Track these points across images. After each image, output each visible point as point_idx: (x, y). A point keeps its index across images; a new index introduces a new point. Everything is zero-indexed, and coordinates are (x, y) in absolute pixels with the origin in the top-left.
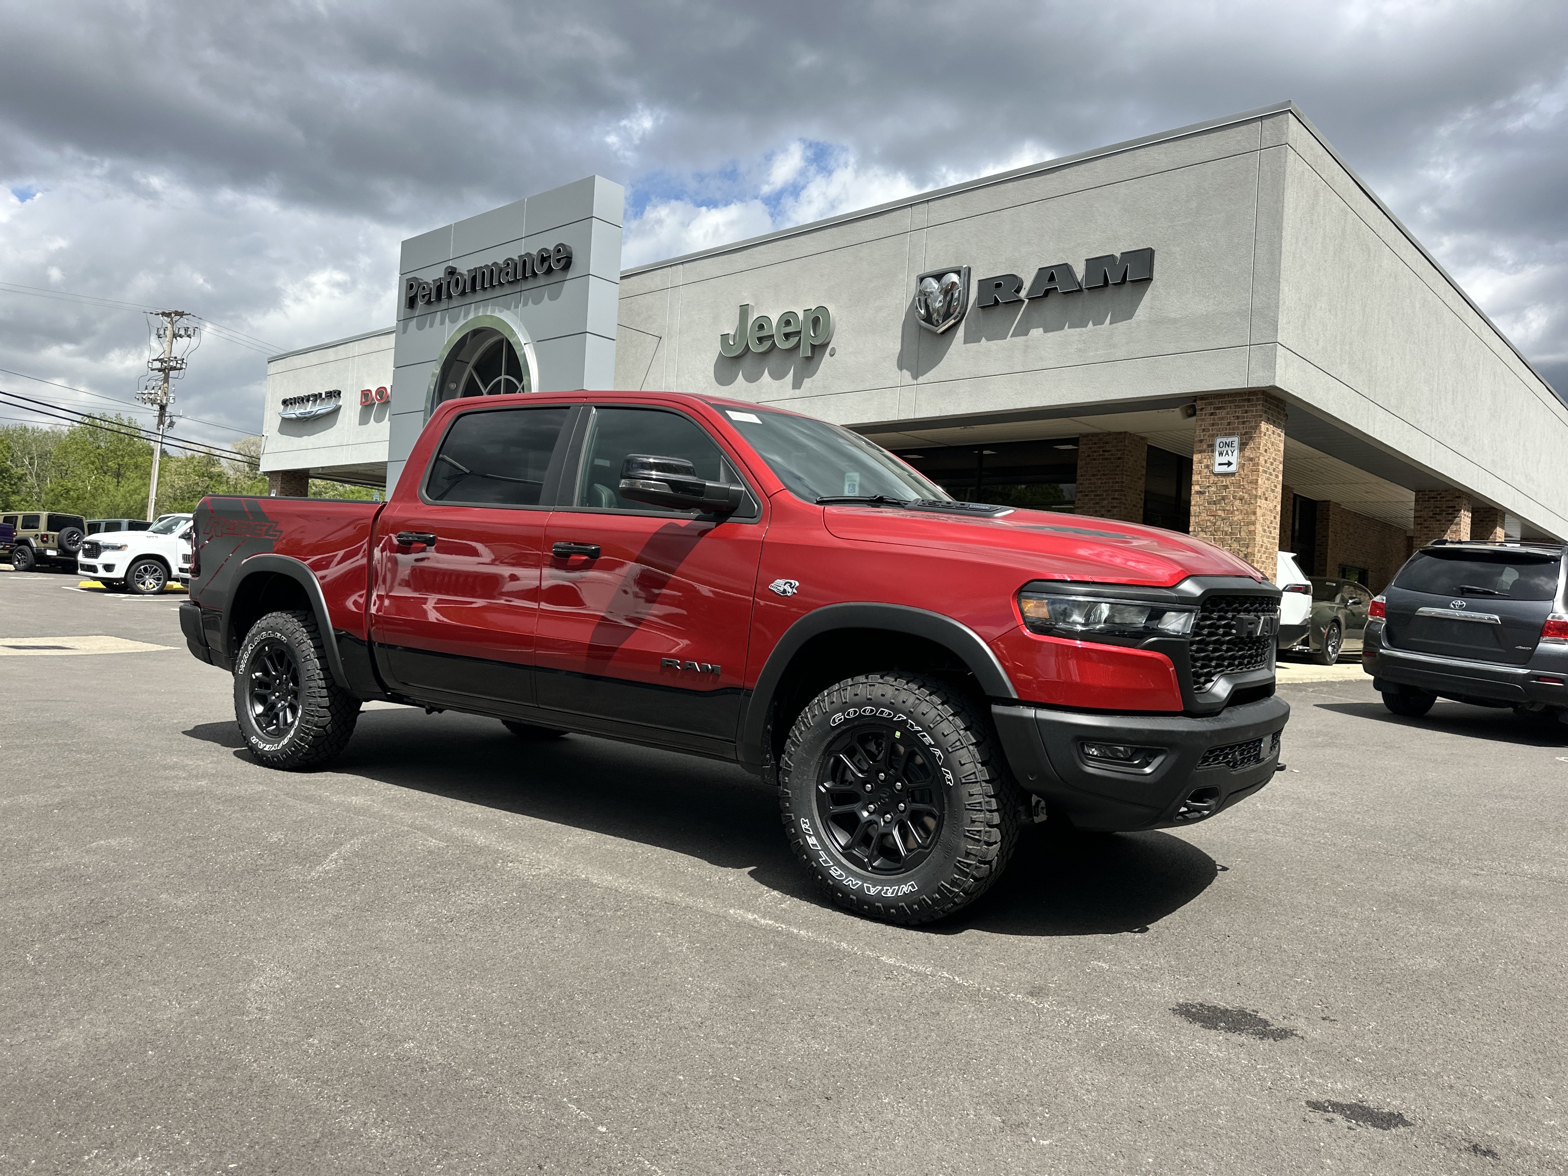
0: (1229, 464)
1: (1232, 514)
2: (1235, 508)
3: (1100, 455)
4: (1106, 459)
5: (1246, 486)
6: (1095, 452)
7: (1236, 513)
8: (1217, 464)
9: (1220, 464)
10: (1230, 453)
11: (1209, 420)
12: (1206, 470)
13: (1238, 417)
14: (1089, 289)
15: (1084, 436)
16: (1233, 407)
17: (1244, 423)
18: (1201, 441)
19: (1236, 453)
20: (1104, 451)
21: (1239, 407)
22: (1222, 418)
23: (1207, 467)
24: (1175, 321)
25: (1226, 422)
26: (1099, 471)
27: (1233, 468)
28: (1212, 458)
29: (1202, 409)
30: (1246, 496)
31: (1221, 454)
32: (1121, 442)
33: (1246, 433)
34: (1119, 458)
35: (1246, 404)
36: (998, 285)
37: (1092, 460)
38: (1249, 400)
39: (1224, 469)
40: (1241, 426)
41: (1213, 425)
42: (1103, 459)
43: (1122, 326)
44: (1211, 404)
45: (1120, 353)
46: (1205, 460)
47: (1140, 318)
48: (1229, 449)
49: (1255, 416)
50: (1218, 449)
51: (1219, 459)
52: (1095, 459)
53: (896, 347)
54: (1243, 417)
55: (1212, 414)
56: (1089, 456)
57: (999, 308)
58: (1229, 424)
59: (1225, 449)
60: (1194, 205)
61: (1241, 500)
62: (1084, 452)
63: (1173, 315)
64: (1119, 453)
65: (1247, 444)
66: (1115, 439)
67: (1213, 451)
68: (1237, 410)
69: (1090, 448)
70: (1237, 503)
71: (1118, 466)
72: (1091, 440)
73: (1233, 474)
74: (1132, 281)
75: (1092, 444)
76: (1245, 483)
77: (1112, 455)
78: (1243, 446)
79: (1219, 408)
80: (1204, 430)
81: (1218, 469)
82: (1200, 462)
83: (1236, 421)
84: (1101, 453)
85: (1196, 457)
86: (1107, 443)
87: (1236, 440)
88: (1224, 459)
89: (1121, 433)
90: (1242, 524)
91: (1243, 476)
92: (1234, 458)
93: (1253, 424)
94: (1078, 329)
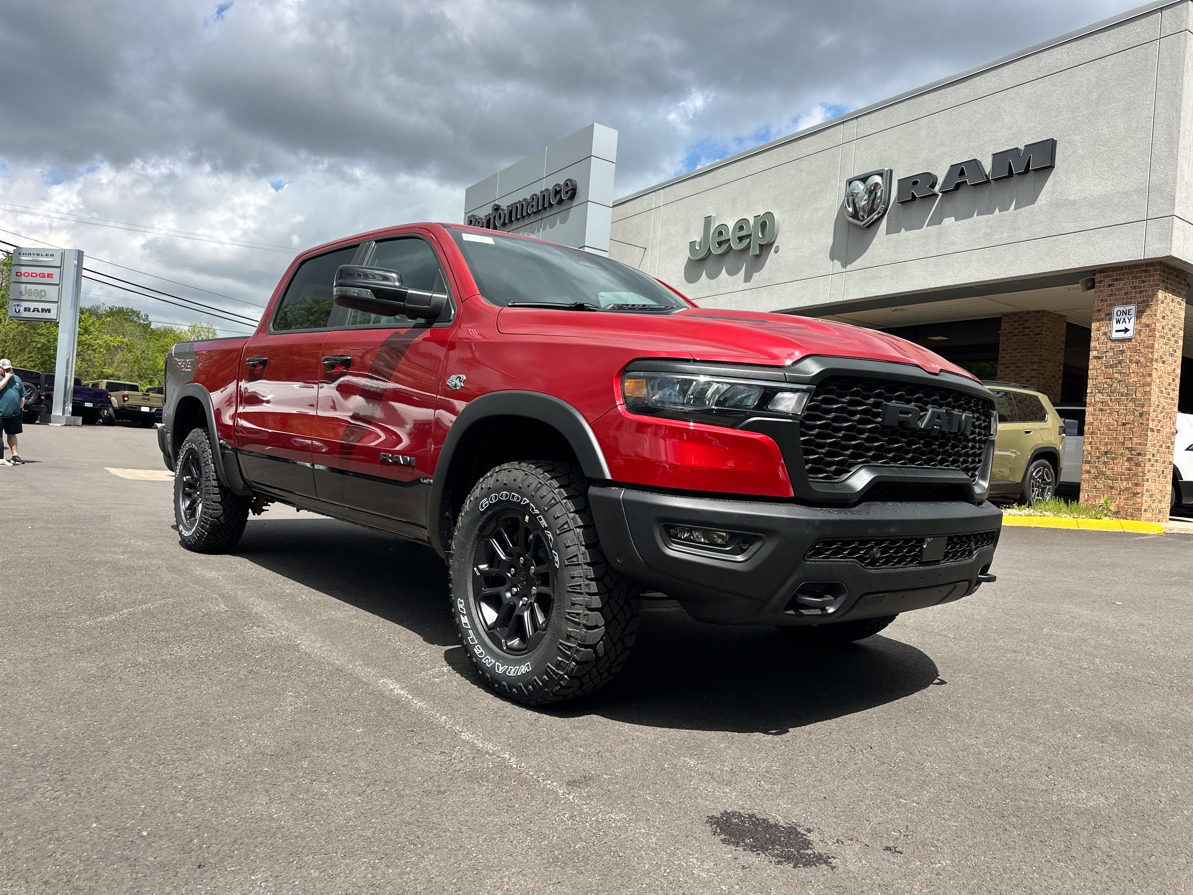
0: (1126, 330)
1: (1128, 376)
2: (1131, 371)
3: (1020, 332)
4: (1026, 335)
5: (1142, 351)
6: (1016, 329)
7: (1132, 375)
8: (1114, 331)
9: (1117, 331)
10: (1127, 320)
11: (1107, 291)
12: (1103, 337)
13: (1135, 287)
14: (995, 180)
15: (1005, 316)
16: (1130, 278)
17: (1141, 292)
18: (1099, 311)
19: (1132, 320)
20: (1024, 328)
21: (1136, 278)
22: (1120, 289)
23: (1105, 334)
24: (1075, 203)
25: (1123, 292)
26: (1019, 345)
27: (1129, 334)
28: (1110, 325)
29: (1100, 282)
30: (1142, 360)
31: (1118, 321)
32: (1039, 319)
33: (1143, 301)
34: (1038, 334)
35: (1143, 274)
36: (916, 183)
37: (1012, 336)
38: (1146, 271)
39: (1121, 335)
40: (1138, 295)
41: (1111, 295)
42: (1023, 335)
43: (1025, 211)
44: (1109, 276)
45: (1024, 236)
46: (1103, 328)
47: (1042, 202)
48: (1126, 317)
49: (1152, 286)
50: (1115, 317)
51: (1116, 327)
52: (1015, 336)
53: (829, 242)
54: (1141, 287)
55: (1110, 286)
56: (1010, 333)
57: (916, 203)
58: (1126, 294)
59: (1122, 317)
60: (1094, 96)
61: (1137, 363)
62: (1005, 330)
63: (1072, 198)
64: (1038, 329)
65: (1144, 312)
66: (1034, 317)
67: (1110, 319)
68: (1135, 281)
69: (1011, 326)
70: (1133, 366)
71: (1037, 341)
72: (1012, 318)
73: (1130, 340)
74: (1035, 170)
75: (1013, 322)
76: (1141, 348)
77: (1031, 331)
78: (1139, 314)
79: (1117, 280)
80: (1102, 301)
81: (1115, 335)
82: (1098, 330)
83: (1134, 291)
84: (1021, 329)
85: (1094, 326)
86: (1027, 321)
87: (1133, 308)
88: (1121, 326)
89: (1039, 312)
90: (1138, 385)
91: (1139, 341)
92: (1130, 326)
93: (1150, 293)
94: (985, 216)
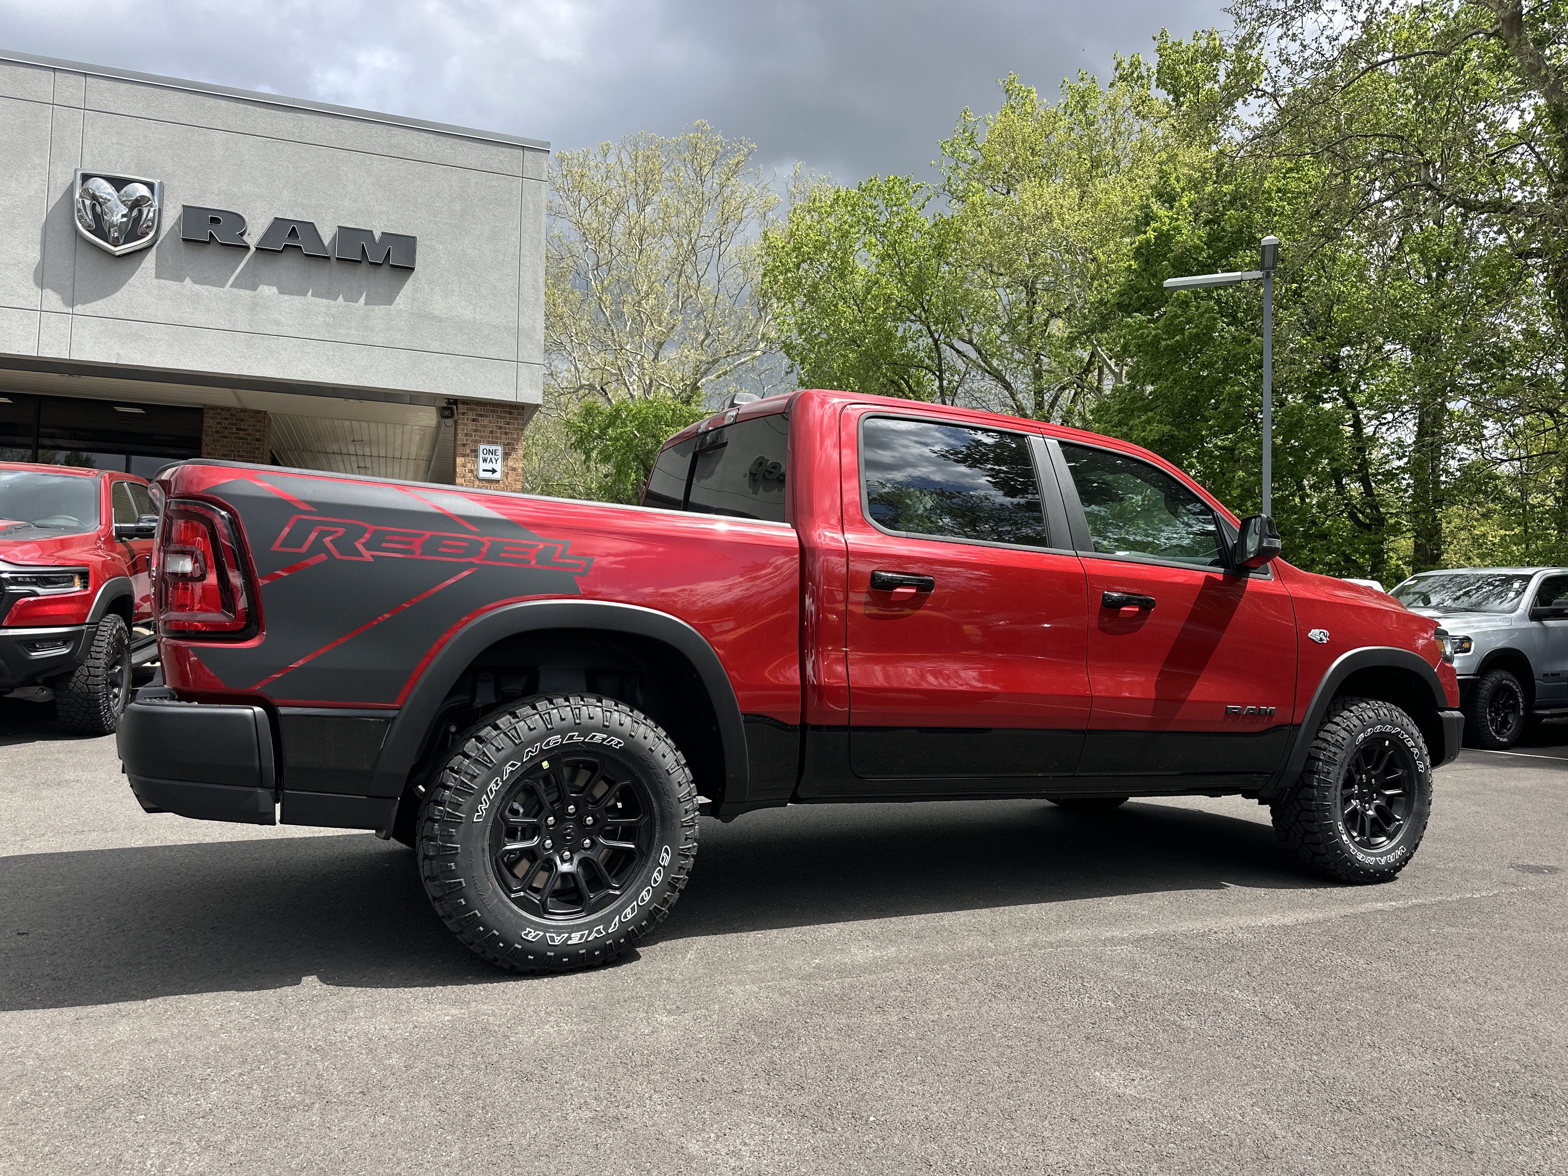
0: (494, 471)
3: (233, 433)
4: (241, 438)
6: (226, 428)
8: (481, 471)
9: (484, 470)
10: (494, 461)
11: (471, 426)
12: (470, 475)
13: (500, 428)
14: (338, 259)
15: (210, 408)
16: (495, 416)
17: (506, 433)
18: (464, 445)
19: (499, 461)
20: (237, 429)
21: (501, 418)
22: (484, 426)
23: (471, 471)
24: (440, 320)
25: (488, 430)
26: (232, 451)
27: (497, 476)
28: (475, 463)
29: (464, 414)
31: (485, 460)
32: (260, 421)
33: (509, 444)
34: (258, 440)
35: (508, 416)
36: (215, 221)
37: (221, 437)
38: (510, 413)
39: (488, 475)
40: (503, 436)
41: (476, 431)
42: (236, 438)
43: (380, 310)
44: (472, 410)
45: (380, 340)
46: (469, 465)
47: (401, 306)
48: (493, 457)
49: (516, 429)
50: (481, 455)
51: (483, 466)
52: (226, 437)
53: (34, 255)
54: (506, 428)
55: (474, 420)
56: (218, 432)
57: (211, 248)
58: (492, 432)
59: (489, 456)
60: (457, 207)
62: (210, 427)
63: (437, 313)
64: (258, 434)
65: (509, 454)
66: (253, 417)
67: (476, 457)
68: (499, 420)
69: (219, 423)
71: (257, 449)
72: (220, 414)
73: (496, 481)
74: (392, 266)
75: (221, 418)
77: (248, 434)
78: (506, 456)
79: (481, 416)
80: (466, 435)
81: (483, 475)
82: (464, 466)
83: (499, 431)
84: (234, 430)
85: (459, 460)
86: (242, 420)
87: (499, 449)
88: (489, 466)
89: (259, 412)
91: (506, 484)
92: (498, 466)
93: (515, 436)
94: (324, 300)
